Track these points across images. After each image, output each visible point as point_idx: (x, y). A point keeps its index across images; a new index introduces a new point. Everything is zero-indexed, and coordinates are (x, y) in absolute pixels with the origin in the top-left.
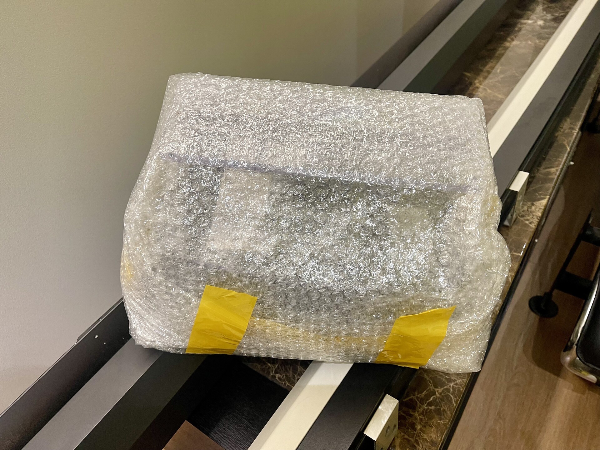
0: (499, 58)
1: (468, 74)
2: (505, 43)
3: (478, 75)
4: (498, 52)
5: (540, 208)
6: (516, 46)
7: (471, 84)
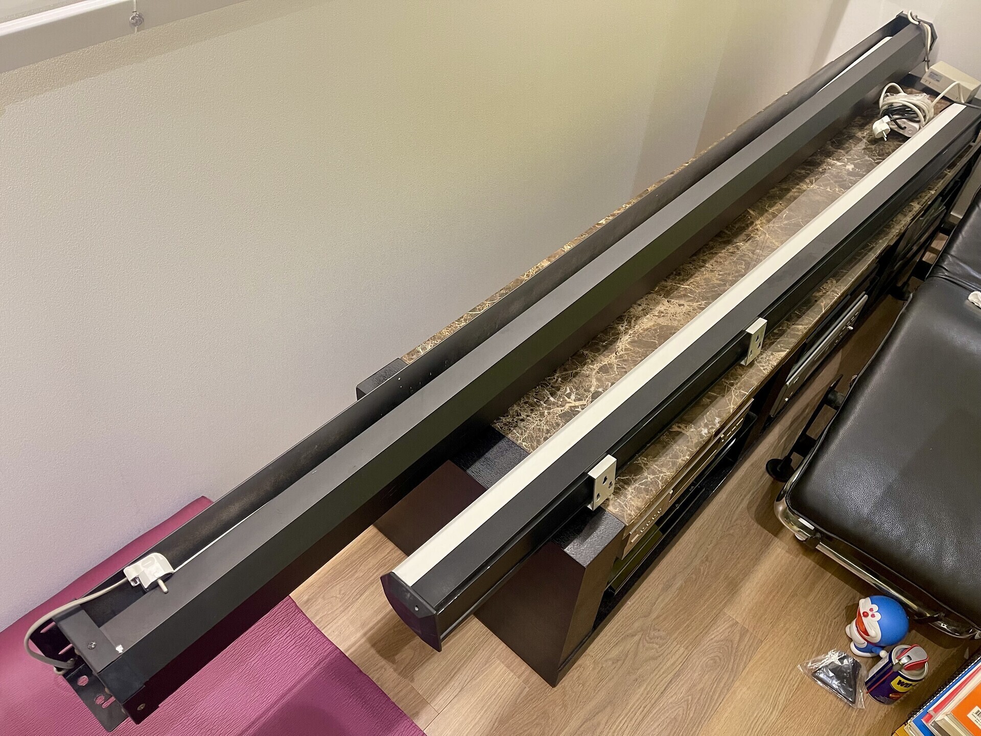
0: (791, 200)
1: (751, 212)
2: (802, 184)
3: (762, 215)
4: (791, 194)
5: (777, 359)
6: (813, 190)
7: (752, 223)
